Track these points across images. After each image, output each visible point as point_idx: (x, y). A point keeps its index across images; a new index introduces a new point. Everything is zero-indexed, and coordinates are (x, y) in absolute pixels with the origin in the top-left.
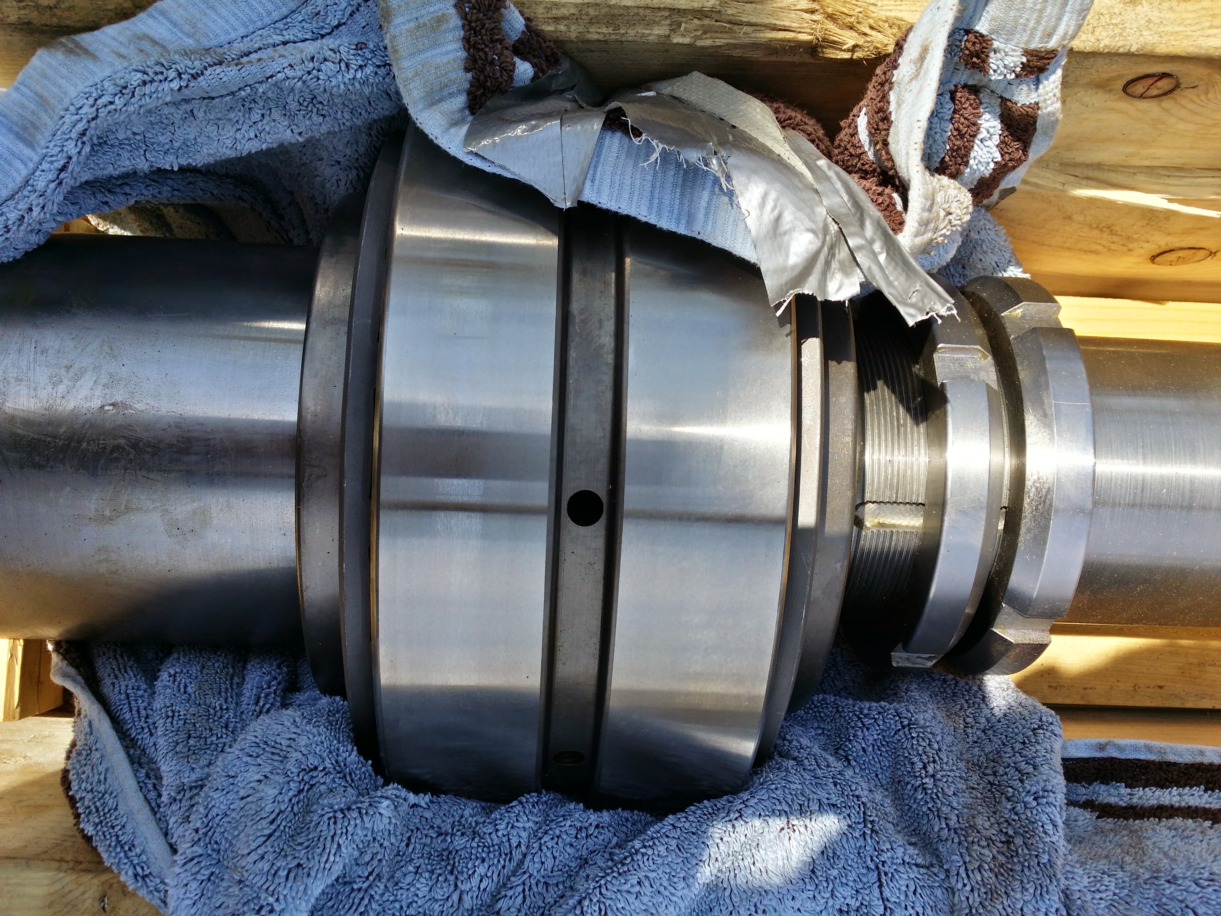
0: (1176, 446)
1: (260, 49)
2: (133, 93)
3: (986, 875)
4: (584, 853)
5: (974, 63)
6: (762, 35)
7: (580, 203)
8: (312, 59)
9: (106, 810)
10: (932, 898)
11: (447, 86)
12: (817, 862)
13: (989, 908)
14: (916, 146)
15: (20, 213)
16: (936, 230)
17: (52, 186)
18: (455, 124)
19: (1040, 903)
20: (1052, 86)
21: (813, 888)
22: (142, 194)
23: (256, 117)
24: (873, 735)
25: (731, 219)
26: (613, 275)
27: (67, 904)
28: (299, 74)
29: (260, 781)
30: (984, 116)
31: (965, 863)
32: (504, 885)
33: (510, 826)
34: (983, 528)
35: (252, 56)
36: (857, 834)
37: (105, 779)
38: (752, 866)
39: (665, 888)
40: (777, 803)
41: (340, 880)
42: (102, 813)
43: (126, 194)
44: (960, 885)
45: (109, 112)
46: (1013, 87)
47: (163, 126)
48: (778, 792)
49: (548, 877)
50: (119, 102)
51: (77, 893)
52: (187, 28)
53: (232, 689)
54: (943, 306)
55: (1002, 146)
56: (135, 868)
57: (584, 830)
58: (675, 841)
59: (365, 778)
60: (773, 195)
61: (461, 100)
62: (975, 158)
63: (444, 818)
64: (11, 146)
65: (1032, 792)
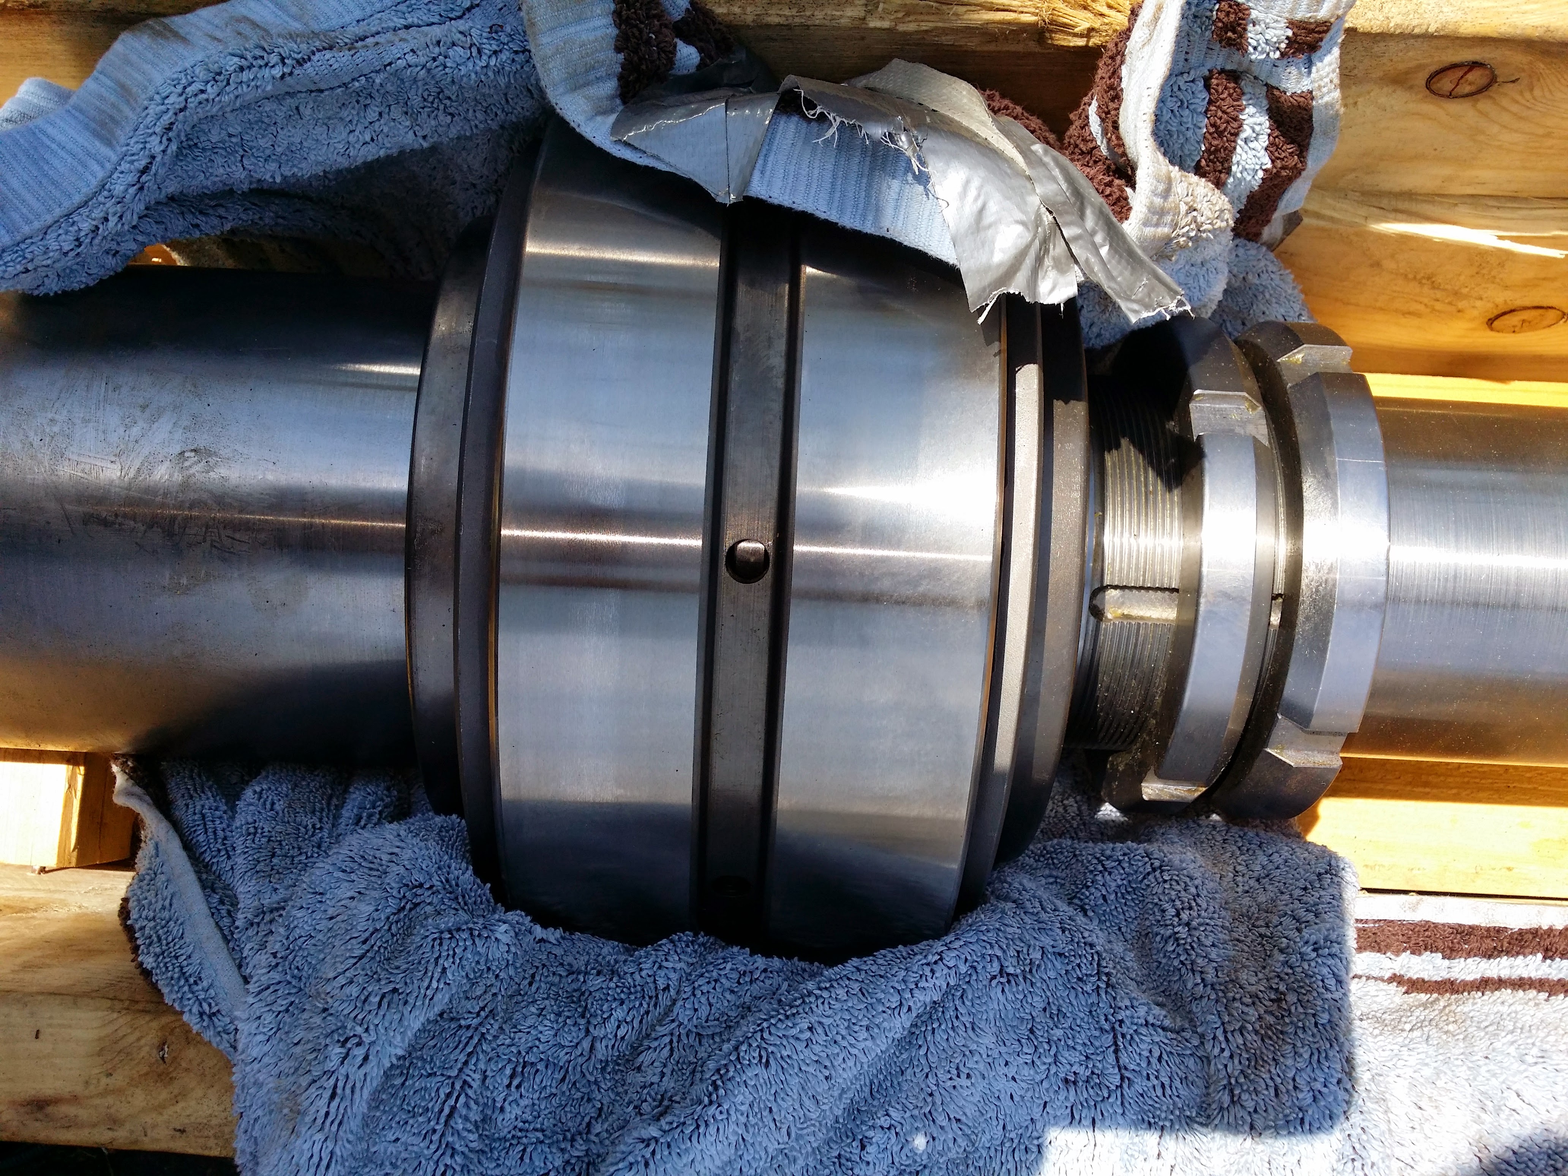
0: (1497, 522)
1: (378, 33)
2: (228, 80)
3: (1249, 1038)
4: (747, 999)
5: (1230, 38)
6: (975, 16)
7: (748, 199)
8: (438, 42)
9: (170, 939)
10: (1182, 1067)
11: (594, 68)
12: (1038, 1020)
13: (1252, 1076)
14: (1145, 117)
15: (94, 223)
16: (1175, 226)
17: (132, 190)
18: (605, 112)
19: (1316, 1071)
20: (1327, 69)
21: (1031, 1051)
22: (240, 219)
23: (372, 115)
24: (1115, 881)
25: (927, 213)
26: (787, 287)
27: (119, 1052)
28: (423, 60)
29: (353, 898)
30: (1247, 110)
31: (1223, 1024)
32: (648, 1036)
33: (657, 965)
34: (1248, 613)
35: (367, 40)
36: (1088, 988)
37: (171, 905)
38: (954, 1020)
39: (843, 1038)
40: (988, 947)
41: (445, 1016)
42: (164, 942)
43: (221, 217)
44: (1216, 1051)
45: (200, 103)
46: (1280, 70)
47: (264, 126)
48: (990, 935)
49: (702, 1027)
50: (212, 91)
51: (132, 1038)
52: (294, 9)
53: (329, 810)
54: (1173, 299)
55: (1272, 148)
56: (201, 1005)
57: (748, 974)
58: (858, 984)
59: (481, 903)
60: (976, 183)
61: (610, 86)
62: (1238, 163)
63: (578, 956)
64: (86, 144)
65: (1311, 942)
